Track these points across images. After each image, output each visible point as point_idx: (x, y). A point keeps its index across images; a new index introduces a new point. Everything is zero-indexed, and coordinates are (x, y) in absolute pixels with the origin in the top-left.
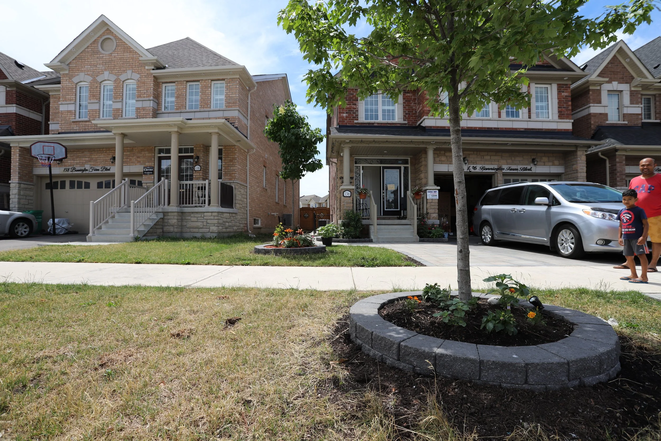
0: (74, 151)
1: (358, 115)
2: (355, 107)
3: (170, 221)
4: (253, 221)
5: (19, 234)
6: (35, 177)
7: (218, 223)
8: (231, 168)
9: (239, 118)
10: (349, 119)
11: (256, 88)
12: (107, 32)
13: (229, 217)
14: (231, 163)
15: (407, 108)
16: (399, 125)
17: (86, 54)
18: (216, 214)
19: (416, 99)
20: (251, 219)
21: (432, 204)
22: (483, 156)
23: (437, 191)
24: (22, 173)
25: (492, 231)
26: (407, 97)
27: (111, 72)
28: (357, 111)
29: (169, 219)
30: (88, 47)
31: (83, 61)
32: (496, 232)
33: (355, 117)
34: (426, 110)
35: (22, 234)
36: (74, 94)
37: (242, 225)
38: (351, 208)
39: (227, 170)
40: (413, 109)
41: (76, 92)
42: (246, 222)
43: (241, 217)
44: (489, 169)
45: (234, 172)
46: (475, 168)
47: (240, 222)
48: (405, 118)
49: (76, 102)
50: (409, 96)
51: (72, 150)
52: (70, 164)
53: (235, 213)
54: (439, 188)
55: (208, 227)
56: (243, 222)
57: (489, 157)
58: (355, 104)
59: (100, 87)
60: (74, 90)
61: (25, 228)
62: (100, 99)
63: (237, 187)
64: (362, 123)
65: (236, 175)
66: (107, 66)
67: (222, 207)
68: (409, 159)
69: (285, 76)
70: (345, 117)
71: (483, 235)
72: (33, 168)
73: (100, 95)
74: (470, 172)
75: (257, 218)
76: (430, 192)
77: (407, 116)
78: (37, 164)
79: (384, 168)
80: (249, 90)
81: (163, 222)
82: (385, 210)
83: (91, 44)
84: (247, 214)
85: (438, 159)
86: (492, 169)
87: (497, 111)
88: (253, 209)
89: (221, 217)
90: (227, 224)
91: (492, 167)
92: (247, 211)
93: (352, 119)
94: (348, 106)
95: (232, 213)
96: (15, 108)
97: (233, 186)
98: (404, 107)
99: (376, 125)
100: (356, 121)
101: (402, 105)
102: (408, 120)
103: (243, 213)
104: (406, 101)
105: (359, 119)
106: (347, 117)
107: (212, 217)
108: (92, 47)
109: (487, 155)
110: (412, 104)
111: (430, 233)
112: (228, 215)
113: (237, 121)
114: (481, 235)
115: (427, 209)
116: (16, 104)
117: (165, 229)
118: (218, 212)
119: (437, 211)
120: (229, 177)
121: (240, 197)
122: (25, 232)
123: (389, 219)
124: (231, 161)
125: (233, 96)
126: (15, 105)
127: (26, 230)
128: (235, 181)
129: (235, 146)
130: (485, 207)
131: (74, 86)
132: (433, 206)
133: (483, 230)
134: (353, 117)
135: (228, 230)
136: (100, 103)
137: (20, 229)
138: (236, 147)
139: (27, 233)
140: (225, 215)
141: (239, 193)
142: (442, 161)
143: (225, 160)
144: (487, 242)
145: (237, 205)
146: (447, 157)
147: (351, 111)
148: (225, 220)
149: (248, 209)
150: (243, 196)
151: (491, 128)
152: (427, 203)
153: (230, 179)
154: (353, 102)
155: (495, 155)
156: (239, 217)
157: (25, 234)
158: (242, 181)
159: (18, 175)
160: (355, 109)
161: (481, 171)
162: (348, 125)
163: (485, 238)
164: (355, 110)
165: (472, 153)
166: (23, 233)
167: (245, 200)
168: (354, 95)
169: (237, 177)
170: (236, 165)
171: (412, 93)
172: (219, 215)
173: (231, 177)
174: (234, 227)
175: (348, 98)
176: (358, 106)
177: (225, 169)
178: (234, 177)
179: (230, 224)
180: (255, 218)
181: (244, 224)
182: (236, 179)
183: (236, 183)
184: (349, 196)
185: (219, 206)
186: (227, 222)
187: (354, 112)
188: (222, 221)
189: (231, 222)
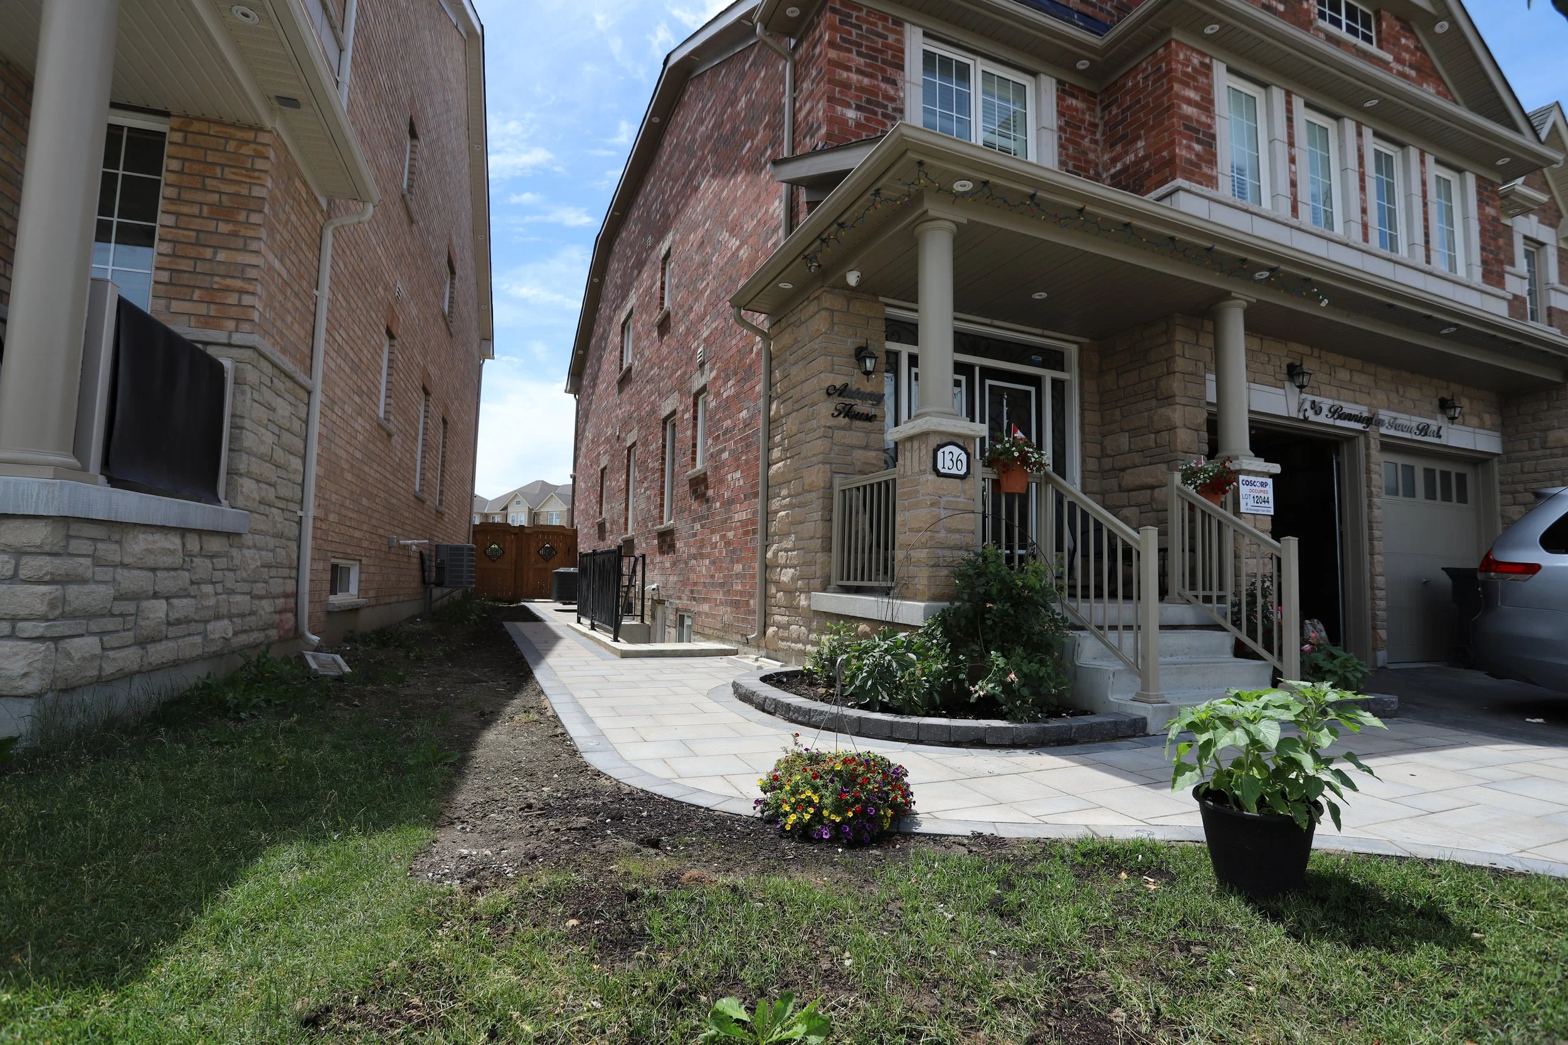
2: (892, 92)
4: (328, 576)
7: (61, 611)
8: (221, 256)
13: (177, 560)
14: (223, 228)
18: (38, 534)
19: (1096, 125)
20: (320, 566)
23: (1271, 482)
26: (1069, 108)
28: (901, 112)
34: (1181, 158)
37: (267, 606)
38: (968, 539)
39: (184, 265)
40: (1087, 162)
42: (290, 586)
43: (268, 556)
44: (1351, 417)
45: (238, 284)
46: (1316, 408)
47: (259, 588)
50: (1077, 110)
53: (228, 535)
54: (1276, 468)
56: (277, 586)
58: (894, 83)
63: (252, 376)
65: (247, 300)
67: (113, 482)
68: (1070, 347)
70: (851, 123)
74: (1306, 420)
75: (342, 562)
79: (985, 373)
84: (299, 540)
86: (1356, 418)
87: (1360, 220)
88: (332, 517)
89: (97, 562)
90: (157, 610)
91: (1356, 409)
92: (299, 521)
94: (866, 82)
95: (200, 532)
97: (227, 364)
103: (280, 535)
104: (1066, 124)
106: (858, 125)
110: (1086, 142)
112: (173, 542)
118: (65, 520)
120: (202, 309)
121: (269, 438)
124: (220, 212)
128: (237, 338)
129: (261, 129)
135: (159, 652)
138: (264, 138)
140: (139, 544)
141: (261, 413)
143: (178, 200)
145: (247, 486)
147: (879, 105)
148: (133, 580)
149: (311, 510)
150: (286, 437)
153: (207, 322)
154: (884, 71)
156: (250, 558)
158: (283, 350)
160: (893, 99)
161: (1332, 422)
164: (890, 106)
167: (296, 463)
168: (890, 40)
169: (256, 316)
170: (254, 245)
171: (1084, 100)
172: (75, 546)
173: (213, 310)
174: (210, 627)
175: (867, 47)
176: (903, 90)
177: (173, 255)
178: (233, 312)
179: (183, 606)
180: (333, 560)
181: (278, 597)
182: (246, 327)
183: (250, 352)
184: (962, 472)
185: (85, 468)
186: (156, 596)
187: (890, 111)
188: (102, 588)
189: (193, 590)
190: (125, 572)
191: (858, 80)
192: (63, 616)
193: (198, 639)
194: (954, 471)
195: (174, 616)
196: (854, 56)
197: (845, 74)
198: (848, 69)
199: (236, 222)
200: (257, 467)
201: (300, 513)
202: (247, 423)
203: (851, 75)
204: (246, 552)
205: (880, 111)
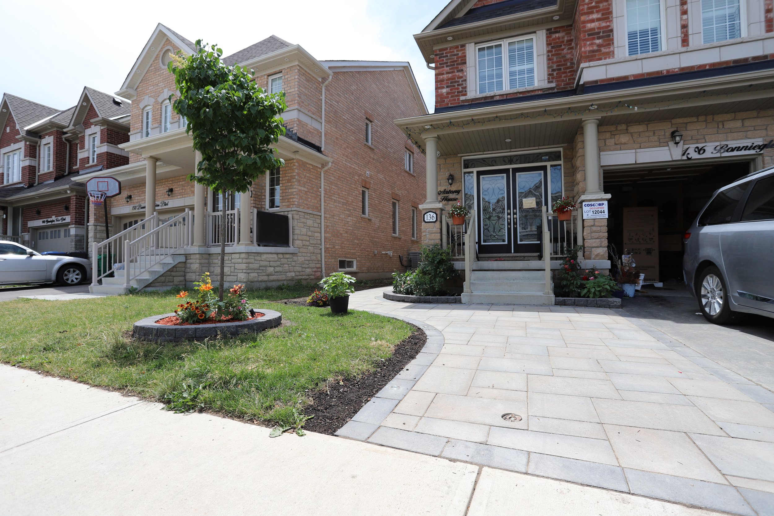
0: (140, 186)
1: (466, 87)
2: (461, 75)
3: (192, 266)
4: (337, 263)
5: (69, 282)
6: (113, 218)
8: (289, 191)
9: (299, 121)
10: (452, 97)
11: (331, 77)
12: (167, 43)
13: (276, 260)
14: (289, 184)
15: (555, 59)
16: (540, 93)
17: (150, 74)
18: (243, 256)
19: (572, 40)
20: (333, 260)
21: (594, 228)
22: (723, 122)
23: (606, 203)
24: (98, 215)
25: (724, 288)
26: (554, 39)
27: (169, 89)
28: (465, 80)
29: (191, 264)
30: (151, 65)
31: (148, 82)
32: (735, 291)
33: (462, 91)
34: (585, 52)
35: (72, 281)
36: (140, 122)
37: (308, 270)
38: (438, 242)
40: (566, 60)
41: (142, 118)
42: (318, 265)
43: (307, 258)
44: (739, 149)
45: (292, 196)
46: (700, 150)
47: (304, 266)
48: (551, 77)
49: (142, 130)
50: (559, 38)
51: (138, 185)
52: (137, 201)
53: (293, 254)
54: (609, 196)
55: (236, 274)
56: (312, 265)
57: (739, 124)
58: (462, 71)
59: (161, 108)
60: (141, 117)
61: (77, 275)
62: (161, 122)
63: (295, 217)
64: (473, 100)
65: (294, 200)
66: (167, 82)
67: (259, 245)
68: (561, 149)
69: (407, 65)
70: (445, 94)
71: (705, 296)
72: (111, 208)
73: (161, 117)
74: (689, 159)
75: (346, 259)
76: (588, 205)
77: (555, 73)
78: (114, 204)
79: (515, 170)
80: (323, 83)
81: (185, 267)
82: (519, 242)
83: (154, 61)
84: (320, 254)
85: (613, 141)
86: (746, 148)
87: (763, 19)
88: (336, 247)
89: (255, 260)
90: (271, 269)
91: (748, 143)
92: (321, 249)
93: (457, 96)
94: (450, 75)
95: (283, 253)
96: (106, 146)
97: (290, 216)
98: (549, 59)
99: (498, 98)
100: (462, 98)
101: (545, 57)
102: (557, 81)
103: (311, 253)
104: (552, 47)
105: (468, 93)
106: (448, 93)
107: (240, 260)
108: (155, 65)
109: (734, 119)
110: (565, 51)
111: (582, 287)
112: (275, 256)
113: (295, 125)
114: (700, 297)
115: (584, 239)
116: (108, 142)
117: (187, 277)
118: (249, 253)
119: (605, 243)
120: (287, 204)
121: (305, 230)
122: (77, 279)
123: (523, 259)
124: (289, 181)
125: (291, 90)
126: (106, 144)
127: (77, 277)
128: (293, 209)
129: (293, 159)
130: (708, 229)
131: (141, 112)
132: (595, 232)
133: (705, 283)
134: (458, 92)
135: (271, 278)
136: (161, 127)
137: (71, 275)
138: (295, 161)
139: (79, 280)
140: (264, 257)
141: (300, 225)
142: (621, 144)
144: (713, 313)
145: (297, 242)
146: (632, 134)
147: (456, 82)
150: (312, 229)
151: (746, 60)
152: (583, 227)
153: (288, 206)
154: (457, 68)
155: (757, 117)
156: (301, 259)
157: (76, 281)
158: (308, 208)
159: (93, 217)
160: (462, 77)
161: (718, 155)
162: (450, 105)
163: (709, 304)
164: (460, 80)
165: (694, 119)
166: (75, 280)
167: (318, 235)
168: (460, 55)
169: (296, 203)
170: (294, 187)
171: (563, 31)
172: (250, 257)
173: (289, 203)
174: (287, 274)
175: (450, 62)
176: (466, 71)
177: (282, 193)
178: (292, 203)
179: (278, 269)
180: (339, 259)
181: (314, 268)
182: (294, 206)
183: (295, 212)
184: (434, 220)
185: (253, 243)
186: (270, 266)
187: (460, 83)
188: (257, 265)
189: (282, 266)
190: (262, 262)
191: (447, 77)
192: (249, 269)
193: (284, 276)
194: (431, 220)
195: (276, 271)
196: (445, 68)
197: (441, 77)
198: (443, 74)
199: (291, 182)
200: (300, 237)
201: (320, 247)
202: (296, 228)
203: (444, 76)
204: (299, 257)
205: (456, 84)
